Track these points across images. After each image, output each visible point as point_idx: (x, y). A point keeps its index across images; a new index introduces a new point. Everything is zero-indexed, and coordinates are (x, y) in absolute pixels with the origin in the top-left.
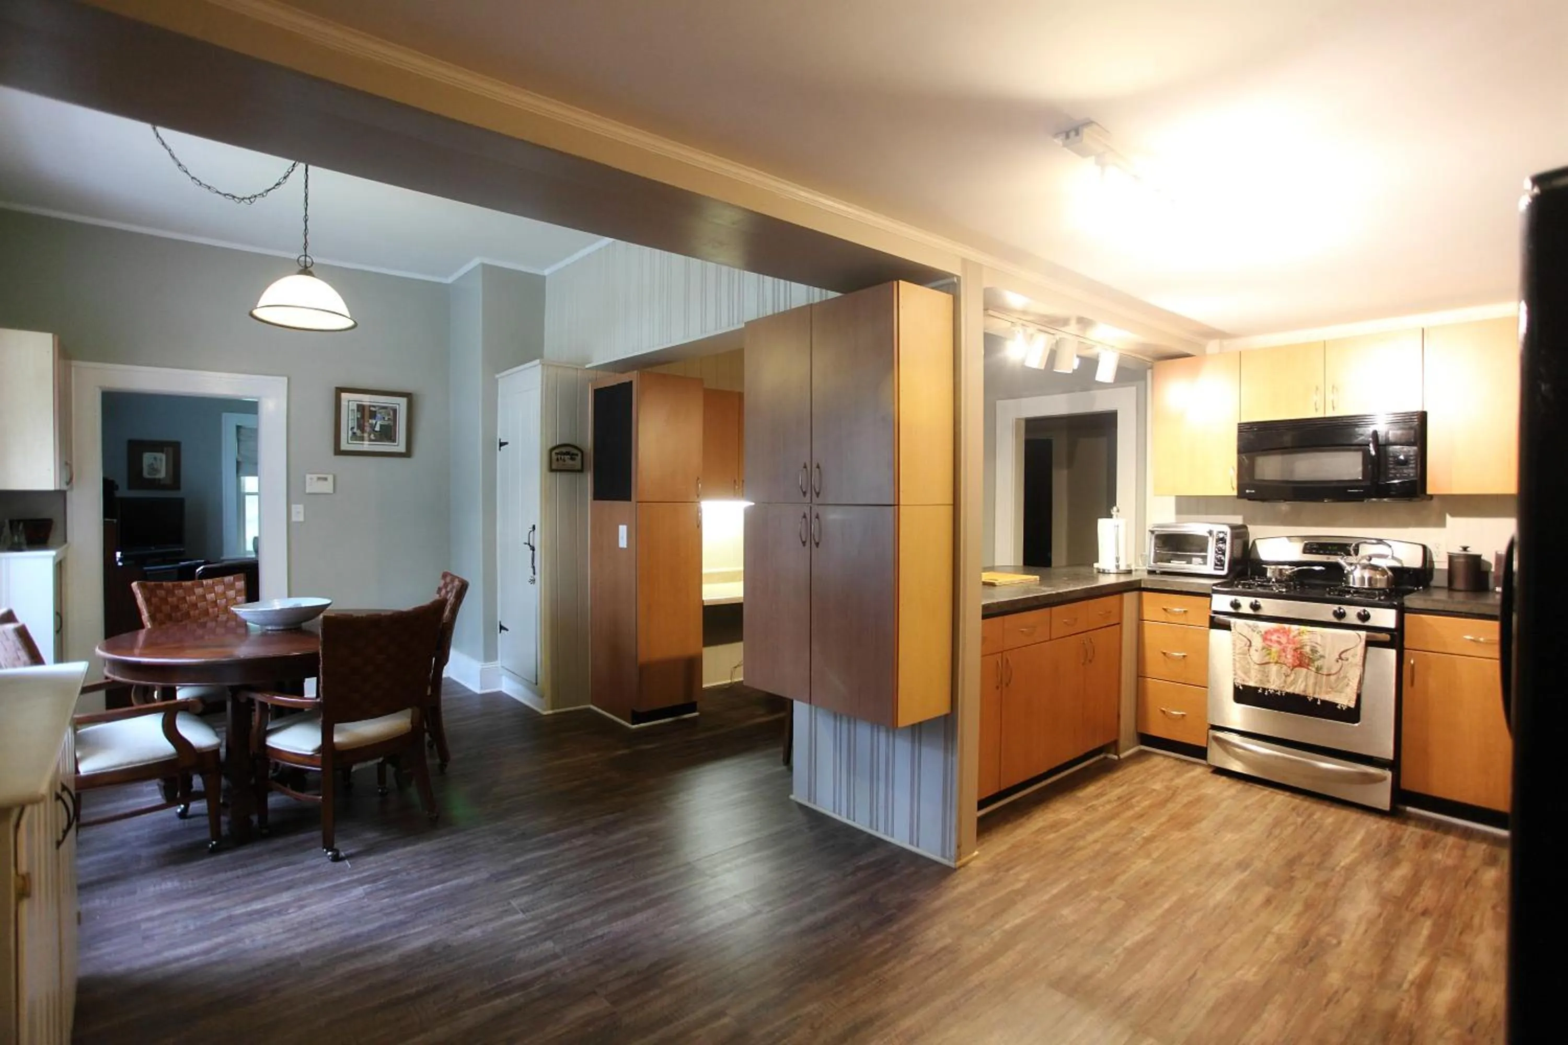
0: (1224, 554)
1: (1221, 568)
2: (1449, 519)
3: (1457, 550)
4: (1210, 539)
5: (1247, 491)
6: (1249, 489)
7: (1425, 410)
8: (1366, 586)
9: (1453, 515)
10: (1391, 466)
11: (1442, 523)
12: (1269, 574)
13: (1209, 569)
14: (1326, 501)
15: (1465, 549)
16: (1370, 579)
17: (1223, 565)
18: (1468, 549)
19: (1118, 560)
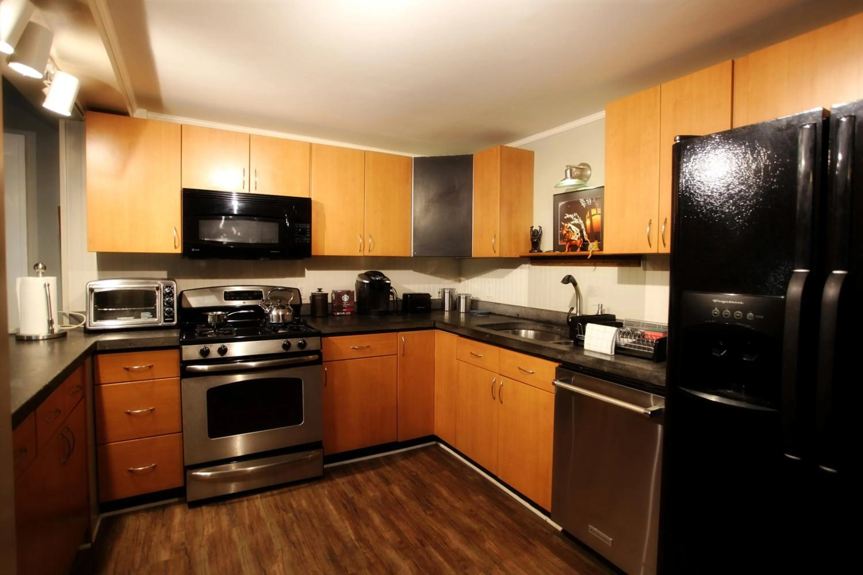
0: (172, 306)
1: (171, 319)
2: (307, 272)
3: (315, 291)
4: (158, 293)
5: (193, 250)
6: (195, 248)
7: (310, 197)
8: (281, 322)
9: (308, 269)
10: (296, 235)
11: (303, 275)
12: (209, 320)
13: (159, 320)
14: (262, 259)
15: (320, 290)
16: (283, 316)
17: (173, 317)
18: (322, 290)
19: (51, 323)
